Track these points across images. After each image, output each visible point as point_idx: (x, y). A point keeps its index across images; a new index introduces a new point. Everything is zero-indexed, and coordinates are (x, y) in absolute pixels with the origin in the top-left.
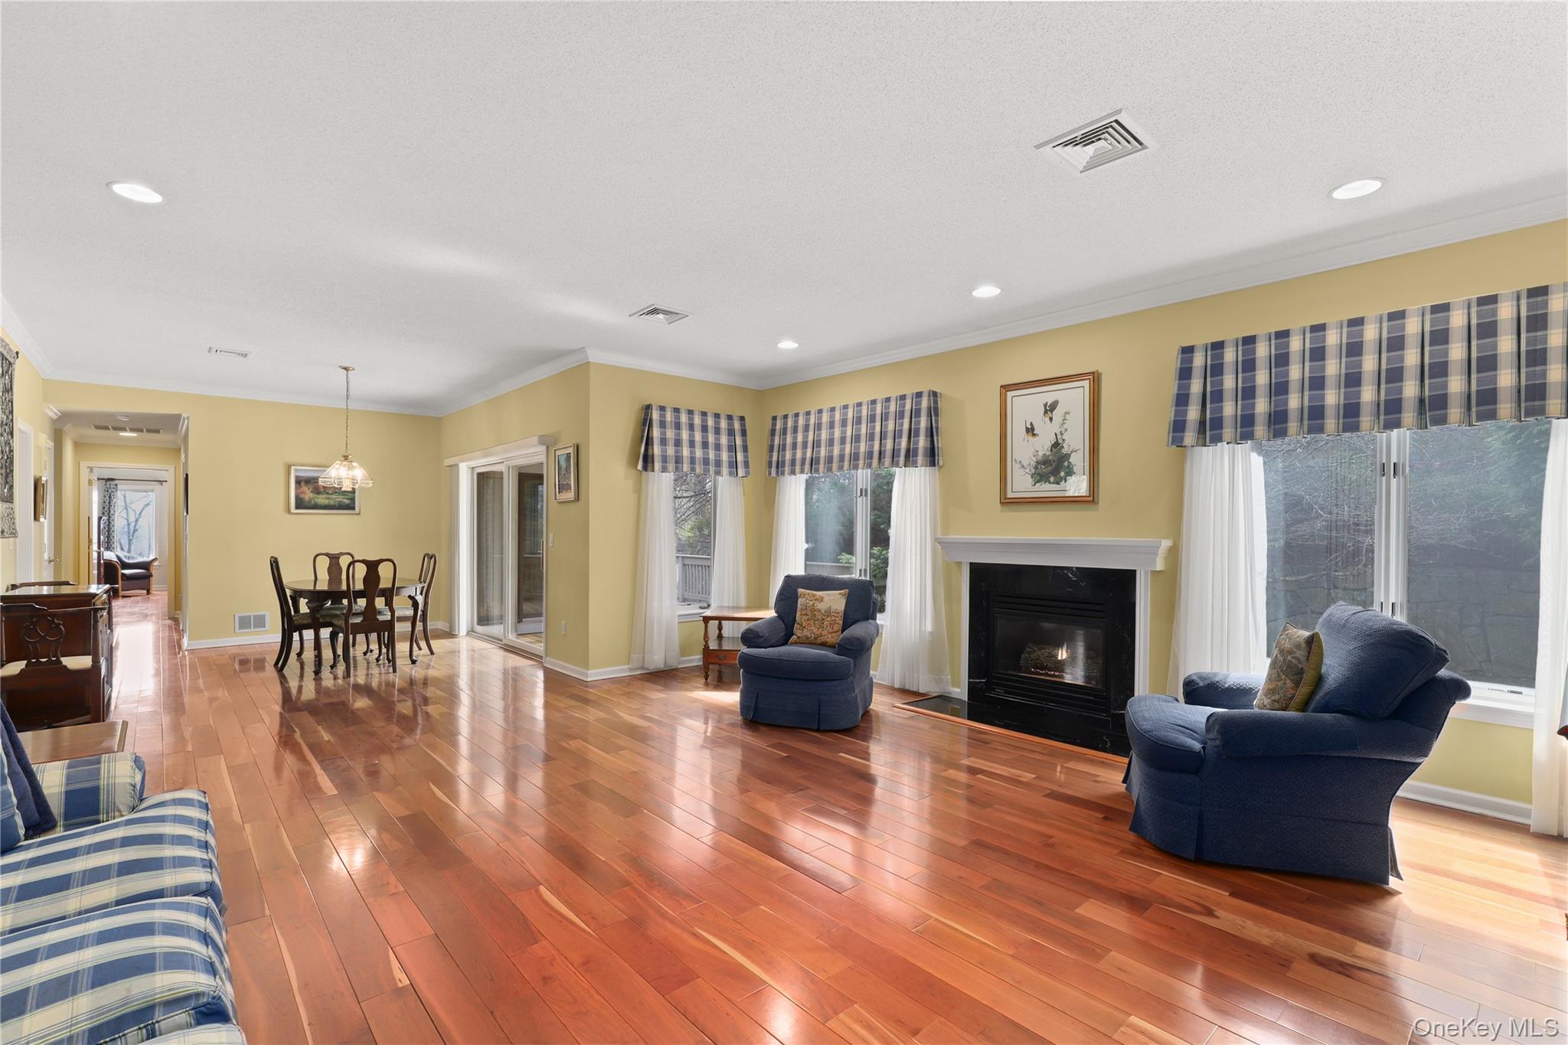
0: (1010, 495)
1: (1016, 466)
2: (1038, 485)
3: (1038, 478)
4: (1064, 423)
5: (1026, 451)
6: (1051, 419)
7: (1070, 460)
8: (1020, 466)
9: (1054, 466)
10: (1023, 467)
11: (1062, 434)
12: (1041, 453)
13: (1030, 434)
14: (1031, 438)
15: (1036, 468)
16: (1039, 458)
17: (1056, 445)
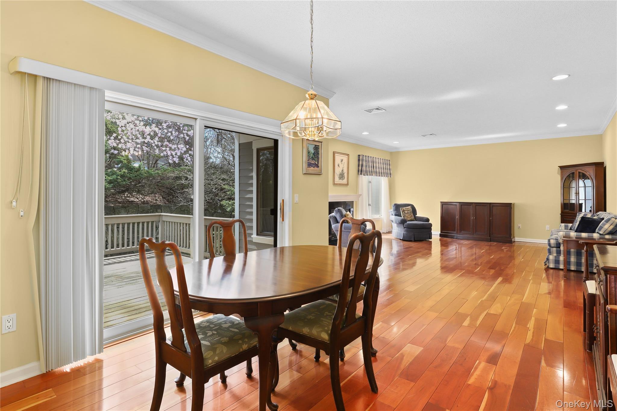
0: (335, 183)
2: (340, 180)
3: (340, 178)
4: (344, 165)
5: (338, 171)
6: (342, 164)
7: (345, 175)
9: (342, 176)
10: (337, 175)
11: (343, 168)
13: (339, 166)
14: (339, 168)
15: (339, 176)
16: (340, 173)
17: (342, 170)
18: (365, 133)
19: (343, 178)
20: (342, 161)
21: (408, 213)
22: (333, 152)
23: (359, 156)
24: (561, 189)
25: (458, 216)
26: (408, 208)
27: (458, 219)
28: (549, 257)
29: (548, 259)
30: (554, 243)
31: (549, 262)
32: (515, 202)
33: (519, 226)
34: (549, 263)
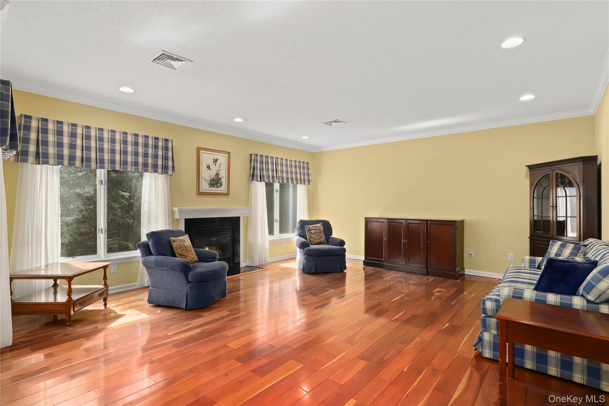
0: (201, 191)
1: (203, 180)
2: (211, 188)
3: (211, 185)
4: (220, 167)
5: (207, 175)
6: (216, 165)
7: (222, 180)
8: (204, 180)
9: (215, 182)
10: (206, 180)
11: (219, 171)
12: (212, 176)
13: (208, 168)
14: (208, 170)
15: (210, 181)
16: (211, 178)
17: (217, 174)
18: (238, 120)
19: (219, 185)
20: (215, 161)
21: (315, 233)
22: (197, 148)
23: (251, 155)
24: (530, 200)
25: (386, 237)
26: (316, 227)
27: (386, 241)
28: (482, 335)
29: (480, 340)
30: (493, 310)
31: (482, 345)
32: (464, 219)
33: (471, 253)
34: (482, 348)
